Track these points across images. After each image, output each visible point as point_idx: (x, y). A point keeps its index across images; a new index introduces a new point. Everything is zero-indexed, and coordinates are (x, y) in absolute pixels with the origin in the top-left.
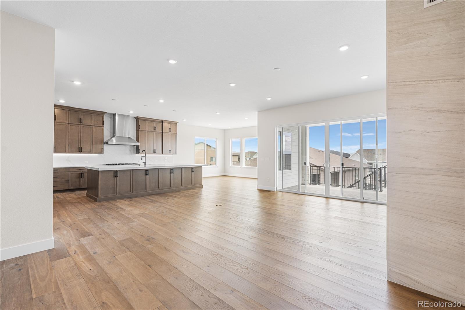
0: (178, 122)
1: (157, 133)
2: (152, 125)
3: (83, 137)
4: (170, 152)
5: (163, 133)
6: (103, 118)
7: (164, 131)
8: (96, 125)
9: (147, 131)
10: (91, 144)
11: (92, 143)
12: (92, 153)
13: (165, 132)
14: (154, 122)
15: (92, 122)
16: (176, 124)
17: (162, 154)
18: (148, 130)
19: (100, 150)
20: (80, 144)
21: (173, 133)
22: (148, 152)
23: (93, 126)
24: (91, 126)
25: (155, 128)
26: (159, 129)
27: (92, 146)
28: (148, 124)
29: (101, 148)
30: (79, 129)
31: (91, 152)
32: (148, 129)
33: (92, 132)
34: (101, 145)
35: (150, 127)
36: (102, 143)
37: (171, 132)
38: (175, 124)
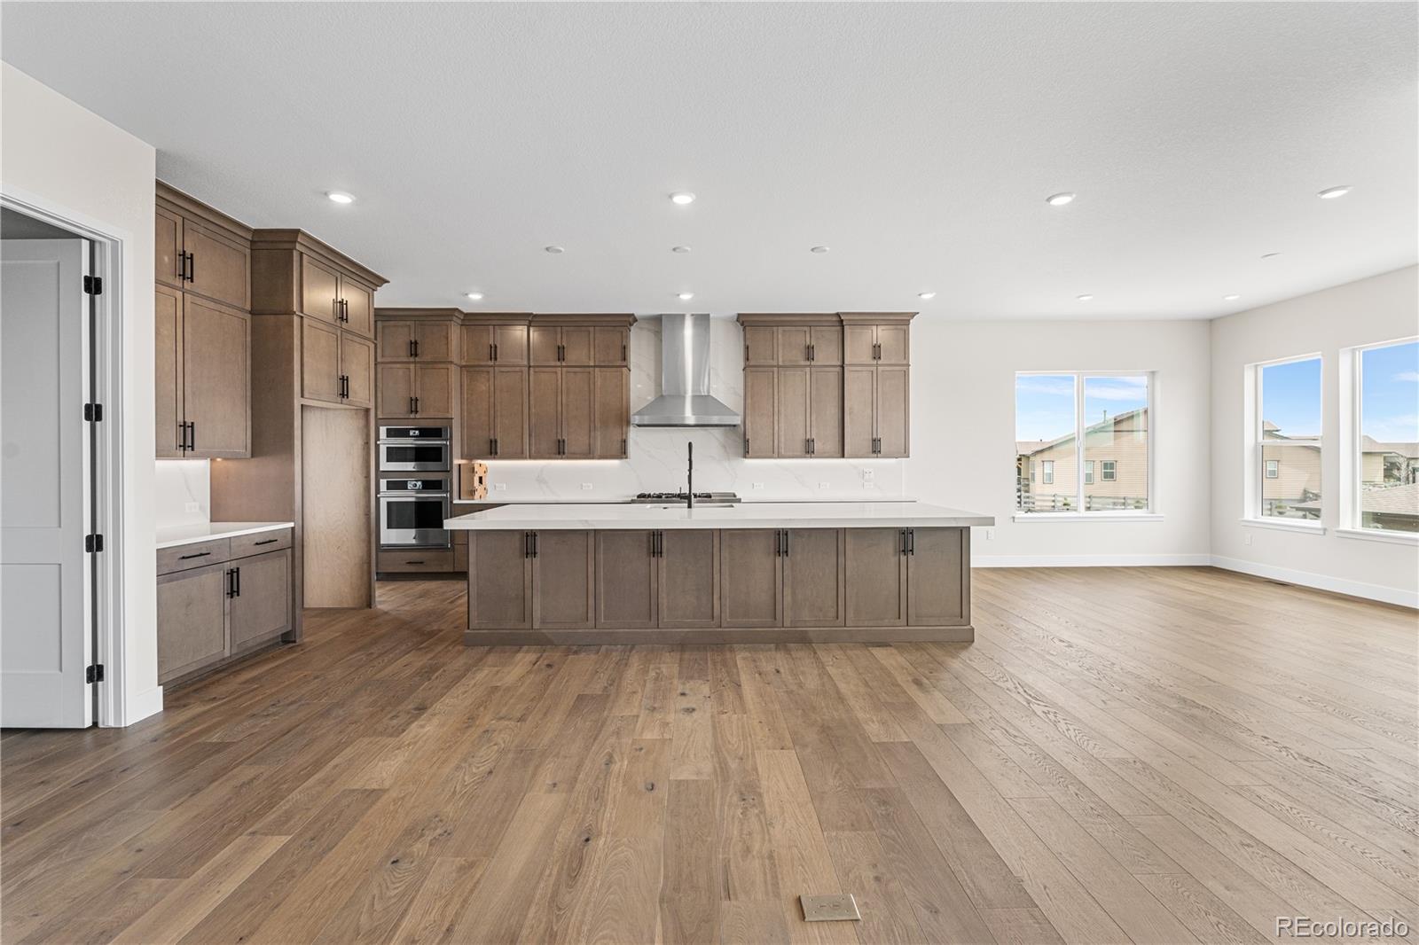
0: (913, 315)
1: (819, 369)
2: (800, 339)
3: (568, 405)
4: (875, 449)
5: (846, 368)
6: (625, 338)
7: (846, 362)
8: (603, 364)
9: (778, 366)
10: (591, 430)
11: (592, 425)
12: (593, 458)
13: (850, 365)
14: (807, 329)
15: (592, 353)
16: (907, 323)
17: (843, 456)
18: (780, 364)
19: (617, 446)
20: (559, 431)
21: (893, 362)
22: (783, 451)
23: (595, 366)
24: (587, 369)
25: (809, 352)
26: (826, 354)
27: (592, 434)
28: (780, 336)
29: (620, 439)
30: (557, 381)
31: (589, 454)
32: (780, 359)
33: (592, 386)
34: (619, 431)
35: (787, 347)
36: (622, 420)
37: (880, 362)
38: (900, 321)
